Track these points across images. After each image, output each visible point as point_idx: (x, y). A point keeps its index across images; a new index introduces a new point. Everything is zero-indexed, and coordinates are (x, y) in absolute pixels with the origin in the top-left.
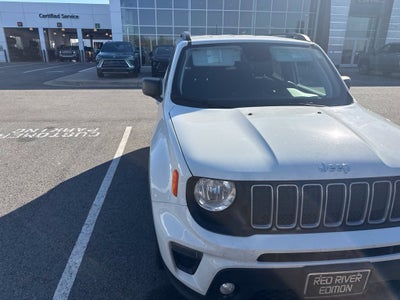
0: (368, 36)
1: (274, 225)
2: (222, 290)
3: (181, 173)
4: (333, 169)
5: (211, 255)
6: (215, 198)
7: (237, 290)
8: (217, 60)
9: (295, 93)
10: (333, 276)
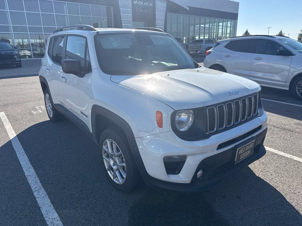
1: (217, 129)
10: (245, 147)
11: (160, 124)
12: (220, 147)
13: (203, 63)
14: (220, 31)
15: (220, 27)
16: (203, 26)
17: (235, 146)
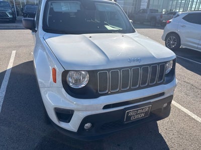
0: (133, 5)
1: (109, 90)
2: (85, 127)
3: (57, 70)
4: (134, 61)
5: (79, 110)
6: (77, 81)
7: (93, 126)
8: (67, 9)
9: (109, 28)
10: (137, 110)
11: (55, 81)
12: (106, 107)
13: (163, 30)
14: (194, 6)
15: (194, 3)
16: (180, 1)
17: (125, 108)
